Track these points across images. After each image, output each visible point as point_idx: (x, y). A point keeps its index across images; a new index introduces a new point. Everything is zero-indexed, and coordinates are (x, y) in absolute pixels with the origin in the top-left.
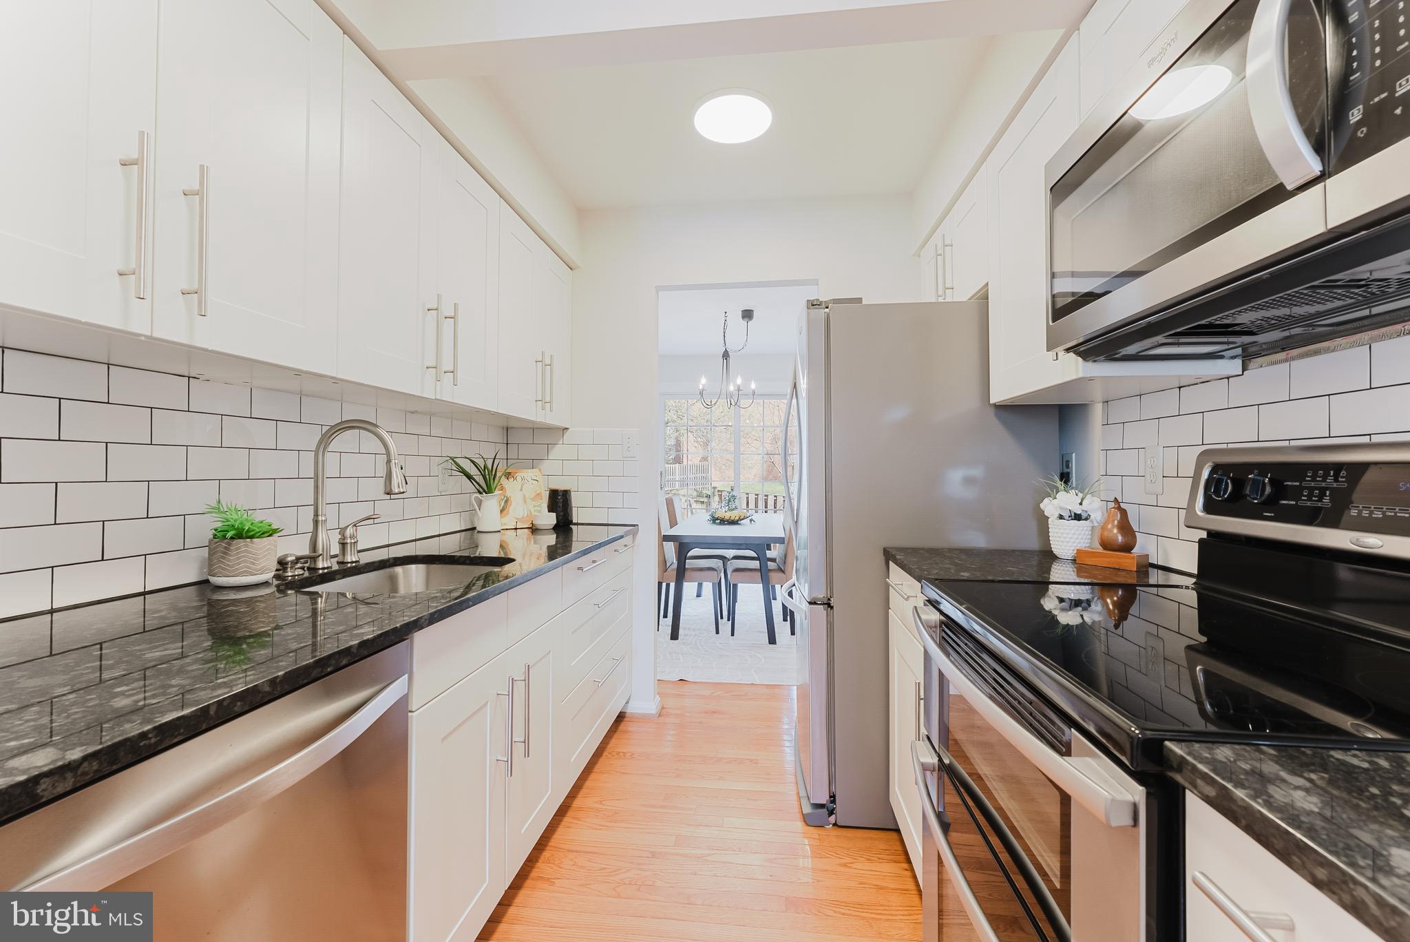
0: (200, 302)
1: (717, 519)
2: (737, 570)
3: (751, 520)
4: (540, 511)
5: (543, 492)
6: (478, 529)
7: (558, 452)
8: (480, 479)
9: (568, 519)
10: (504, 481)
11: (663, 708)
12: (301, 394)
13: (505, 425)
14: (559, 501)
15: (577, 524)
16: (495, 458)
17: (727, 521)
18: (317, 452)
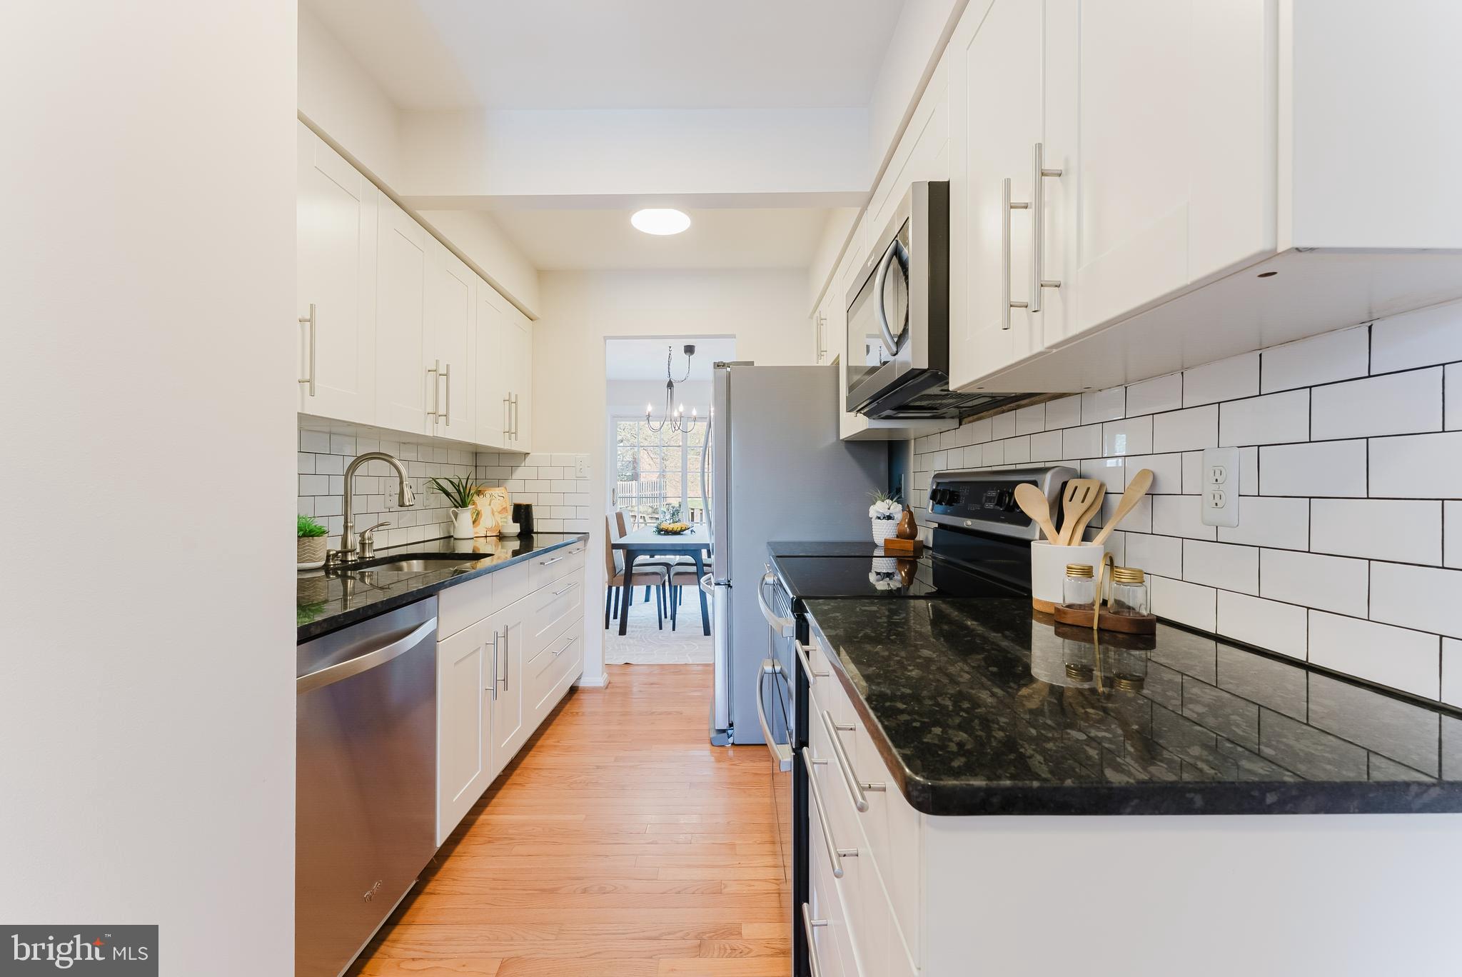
0: (311, 388)
1: (662, 531)
2: (678, 574)
3: (692, 531)
4: (506, 522)
5: (508, 506)
6: (455, 536)
7: (520, 473)
8: (457, 496)
9: (529, 528)
10: (476, 498)
11: (609, 683)
12: (330, 433)
13: (474, 451)
14: (522, 514)
15: (537, 533)
16: (468, 479)
17: (671, 532)
18: (346, 476)
